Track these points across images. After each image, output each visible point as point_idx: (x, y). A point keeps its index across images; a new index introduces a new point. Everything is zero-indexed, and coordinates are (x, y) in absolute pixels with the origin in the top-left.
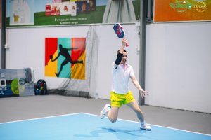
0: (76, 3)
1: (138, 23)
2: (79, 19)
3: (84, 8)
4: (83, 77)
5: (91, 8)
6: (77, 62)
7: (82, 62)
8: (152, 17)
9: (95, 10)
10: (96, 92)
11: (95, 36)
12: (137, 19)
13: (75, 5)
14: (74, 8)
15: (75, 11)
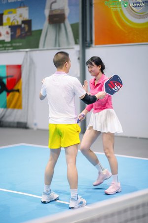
0: (10, 27)
1: (78, 48)
2: (14, 44)
3: (18, 32)
4: (20, 107)
5: (26, 33)
6: (13, 91)
7: (18, 91)
8: (91, 40)
9: (31, 35)
10: (35, 121)
11: (32, 62)
12: (76, 43)
13: (9, 30)
14: (7, 33)
15: (9, 36)
